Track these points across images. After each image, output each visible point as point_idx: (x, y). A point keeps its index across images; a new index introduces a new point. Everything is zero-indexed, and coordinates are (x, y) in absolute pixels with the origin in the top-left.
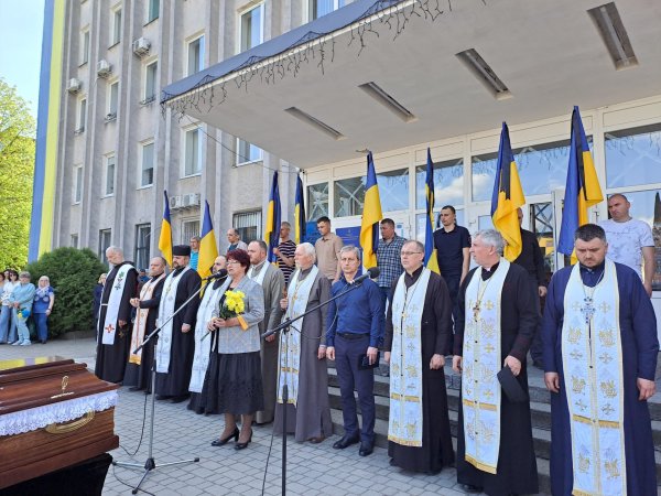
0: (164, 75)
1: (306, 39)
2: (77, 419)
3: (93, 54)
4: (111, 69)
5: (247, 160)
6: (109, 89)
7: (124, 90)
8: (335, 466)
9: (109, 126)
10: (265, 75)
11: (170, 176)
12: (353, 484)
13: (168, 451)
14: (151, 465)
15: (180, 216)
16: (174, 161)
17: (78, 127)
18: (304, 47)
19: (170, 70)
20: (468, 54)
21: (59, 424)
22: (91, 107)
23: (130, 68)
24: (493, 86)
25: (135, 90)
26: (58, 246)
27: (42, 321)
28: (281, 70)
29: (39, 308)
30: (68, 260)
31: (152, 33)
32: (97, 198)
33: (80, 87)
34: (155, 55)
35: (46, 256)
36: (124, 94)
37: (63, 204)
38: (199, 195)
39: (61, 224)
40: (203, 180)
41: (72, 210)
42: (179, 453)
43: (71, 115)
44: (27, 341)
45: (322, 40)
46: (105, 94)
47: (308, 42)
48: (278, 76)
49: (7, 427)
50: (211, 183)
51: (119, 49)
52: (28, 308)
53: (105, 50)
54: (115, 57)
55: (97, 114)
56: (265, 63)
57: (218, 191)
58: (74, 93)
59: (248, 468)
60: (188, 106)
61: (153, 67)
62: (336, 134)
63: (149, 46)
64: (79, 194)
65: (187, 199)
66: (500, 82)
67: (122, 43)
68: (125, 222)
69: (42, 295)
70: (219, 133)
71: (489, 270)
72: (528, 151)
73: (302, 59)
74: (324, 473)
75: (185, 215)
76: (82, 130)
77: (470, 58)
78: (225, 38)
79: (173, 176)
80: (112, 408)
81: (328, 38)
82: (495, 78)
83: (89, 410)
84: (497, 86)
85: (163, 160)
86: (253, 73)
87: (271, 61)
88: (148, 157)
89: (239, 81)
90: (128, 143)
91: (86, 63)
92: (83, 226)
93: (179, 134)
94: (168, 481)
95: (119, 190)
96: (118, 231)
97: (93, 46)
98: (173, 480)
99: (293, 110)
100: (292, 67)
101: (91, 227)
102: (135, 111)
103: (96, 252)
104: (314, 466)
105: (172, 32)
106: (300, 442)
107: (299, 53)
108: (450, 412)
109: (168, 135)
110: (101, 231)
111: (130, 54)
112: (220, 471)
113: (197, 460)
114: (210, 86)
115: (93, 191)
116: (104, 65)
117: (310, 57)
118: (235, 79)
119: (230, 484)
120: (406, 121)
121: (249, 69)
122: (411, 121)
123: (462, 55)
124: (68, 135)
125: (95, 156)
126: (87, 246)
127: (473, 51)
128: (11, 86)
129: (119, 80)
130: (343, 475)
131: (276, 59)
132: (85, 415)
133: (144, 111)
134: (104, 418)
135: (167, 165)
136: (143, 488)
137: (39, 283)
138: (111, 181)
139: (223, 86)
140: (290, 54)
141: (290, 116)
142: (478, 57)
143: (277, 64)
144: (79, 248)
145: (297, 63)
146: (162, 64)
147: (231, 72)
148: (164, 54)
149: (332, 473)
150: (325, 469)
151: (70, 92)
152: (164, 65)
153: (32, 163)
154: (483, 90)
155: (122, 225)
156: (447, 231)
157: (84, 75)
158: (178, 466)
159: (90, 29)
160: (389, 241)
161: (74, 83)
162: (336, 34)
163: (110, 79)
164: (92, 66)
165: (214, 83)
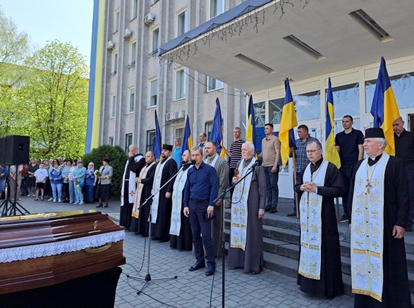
0: (163, 36)
1: (246, 11)
2: (102, 246)
3: (121, 26)
4: (132, 34)
5: (214, 88)
6: (130, 46)
7: (139, 46)
8: (261, 287)
9: (131, 69)
10: (221, 35)
11: (167, 100)
12: (272, 299)
13: (159, 271)
14: (148, 278)
15: (173, 125)
16: (169, 90)
17: (113, 71)
18: (245, 16)
19: (167, 33)
20: (358, 13)
21: (92, 248)
22: (120, 58)
23: (143, 33)
24: (378, 34)
25: (146, 47)
26: (102, 145)
27: (91, 190)
28: (231, 31)
29: (89, 182)
30: (106, 153)
31: (156, 10)
32: (124, 114)
33: (114, 46)
34: (157, 24)
35: (94, 150)
36: (139, 49)
37: (105, 119)
38: (184, 112)
39: (104, 131)
40: (187, 101)
41: (110, 122)
42: (166, 272)
43: (109, 63)
44: (82, 202)
45: (256, 11)
46: (128, 49)
47: (248, 12)
48: (228, 36)
49: (65, 248)
50: (191, 103)
51: (136, 21)
52: (82, 182)
53: (128, 22)
54: (134, 26)
55: (124, 62)
56: (221, 28)
57: (195, 109)
58: (110, 50)
59: (206, 284)
60: (175, 57)
61: (157, 32)
62: (269, 70)
63: (154, 18)
64: (114, 112)
65: (177, 114)
66: (382, 30)
67: (138, 18)
68: (141, 129)
69: (90, 174)
70: (196, 73)
71: (374, 159)
72: (406, 77)
73: (244, 23)
74: (254, 291)
75: (176, 124)
76: (115, 72)
77: (359, 15)
78: (200, 10)
79: (169, 100)
80: (122, 241)
81: (260, 9)
82: (379, 28)
83: (108, 241)
84: (380, 33)
85: (163, 90)
86: (214, 34)
87: (224, 26)
88: (153, 88)
89: (205, 40)
90: (142, 79)
91: (117, 31)
92: (116, 132)
93: (172, 74)
94: (159, 289)
95: (137, 109)
96: (136, 135)
97: (121, 21)
98: (161, 288)
99: (240, 56)
100: (238, 29)
101: (121, 132)
102: (146, 60)
103: (124, 148)
104: (247, 286)
105: (167, 8)
106: (247, 273)
107: (242, 20)
108: (342, 257)
109: (165, 74)
110: (127, 135)
111: (143, 24)
112: (189, 285)
113: (176, 277)
114: (187, 44)
115: (122, 110)
116: (128, 32)
117: (249, 22)
118: (202, 39)
119: (195, 294)
120: (317, 58)
121: (211, 32)
122: (321, 59)
123: (353, 14)
124: (107, 75)
125: (123, 89)
126: (118, 144)
127: (361, 11)
128: (75, 47)
129: (137, 41)
130: (266, 293)
131: (228, 25)
132: (107, 244)
133: (151, 60)
134: (117, 246)
135: (165, 93)
136: (144, 291)
137: (89, 167)
138: (132, 104)
139: (195, 44)
140: (236, 21)
141: (238, 60)
142: (365, 15)
143: (229, 28)
144: (114, 145)
145: (241, 27)
146: (162, 29)
147: (200, 34)
148: (163, 22)
149: (259, 291)
150: (255, 288)
151: (108, 50)
152: (163, 30)
153: (87, 94)
154: (370, 36)
155: (139, 130)
156: (347, 133)
157: (116, 38)
158: (165, 280)
159: (119, 10)
160: (304, 140)
161: (110, 44)
162: (265, 6)
163: (131, 40)
164: (121, 33)
165: (190, 42)
